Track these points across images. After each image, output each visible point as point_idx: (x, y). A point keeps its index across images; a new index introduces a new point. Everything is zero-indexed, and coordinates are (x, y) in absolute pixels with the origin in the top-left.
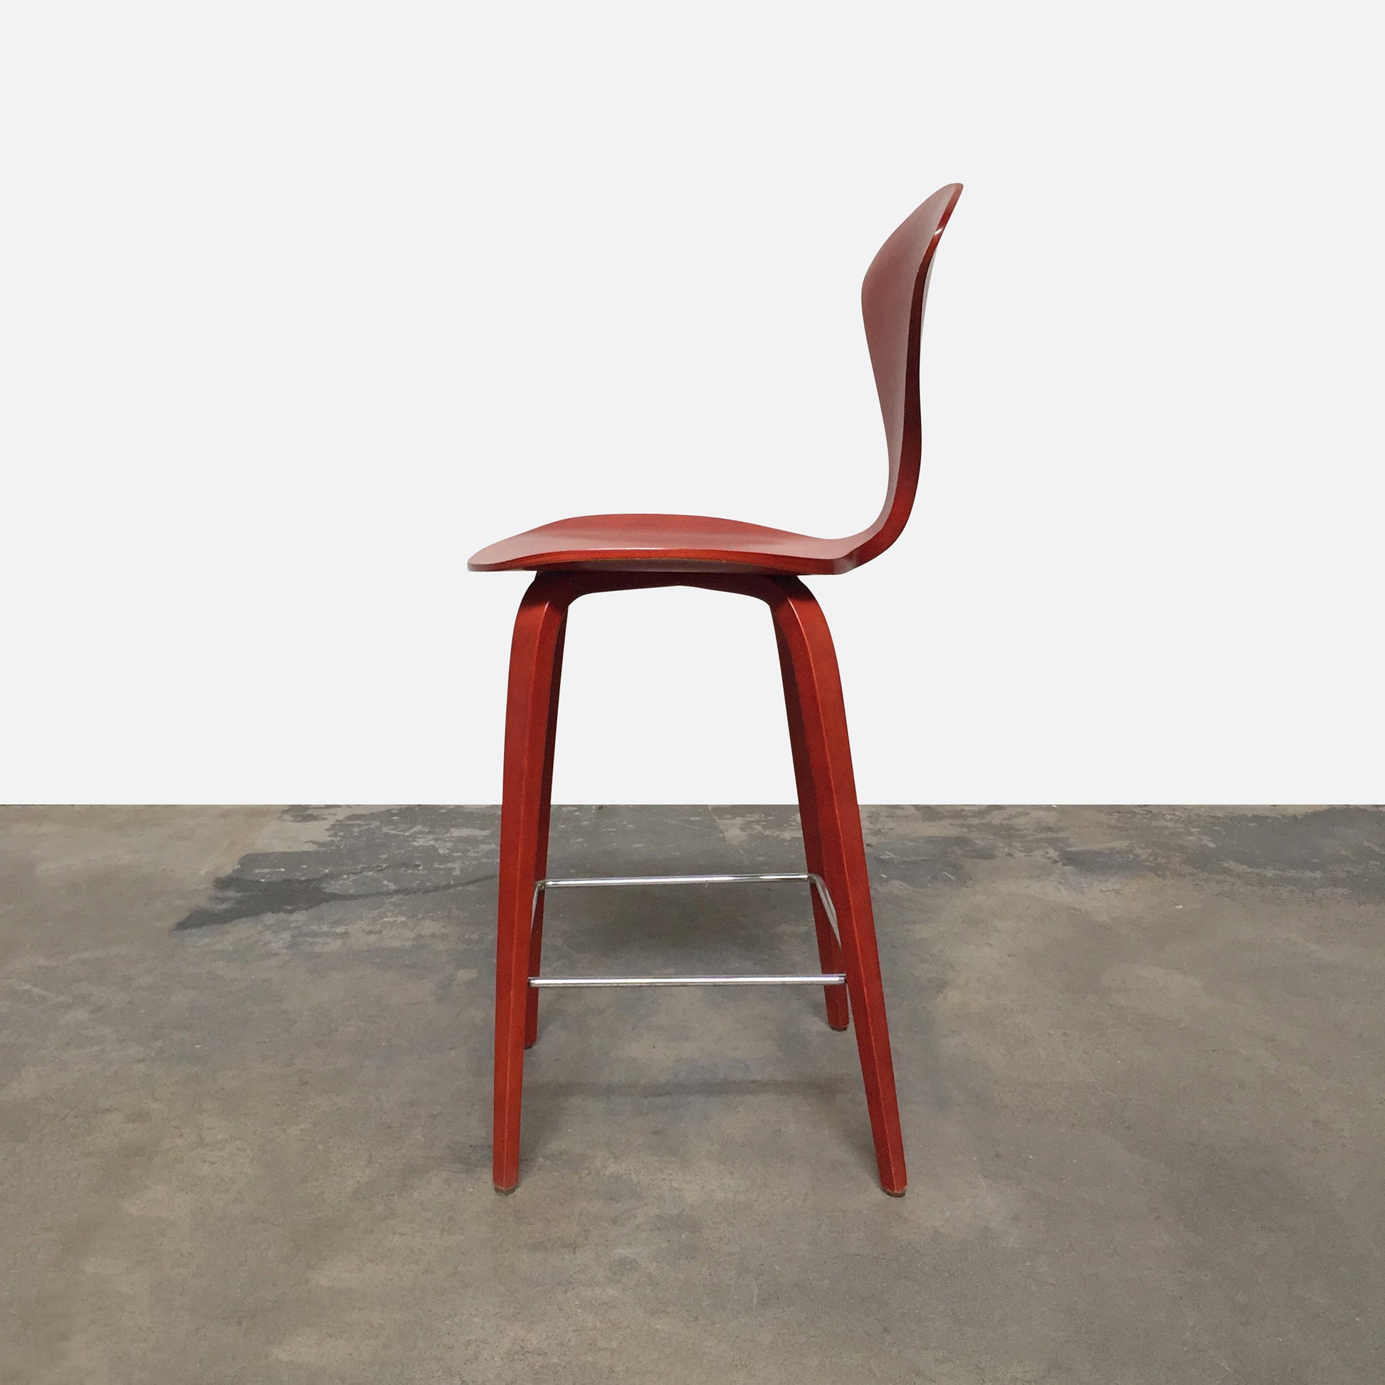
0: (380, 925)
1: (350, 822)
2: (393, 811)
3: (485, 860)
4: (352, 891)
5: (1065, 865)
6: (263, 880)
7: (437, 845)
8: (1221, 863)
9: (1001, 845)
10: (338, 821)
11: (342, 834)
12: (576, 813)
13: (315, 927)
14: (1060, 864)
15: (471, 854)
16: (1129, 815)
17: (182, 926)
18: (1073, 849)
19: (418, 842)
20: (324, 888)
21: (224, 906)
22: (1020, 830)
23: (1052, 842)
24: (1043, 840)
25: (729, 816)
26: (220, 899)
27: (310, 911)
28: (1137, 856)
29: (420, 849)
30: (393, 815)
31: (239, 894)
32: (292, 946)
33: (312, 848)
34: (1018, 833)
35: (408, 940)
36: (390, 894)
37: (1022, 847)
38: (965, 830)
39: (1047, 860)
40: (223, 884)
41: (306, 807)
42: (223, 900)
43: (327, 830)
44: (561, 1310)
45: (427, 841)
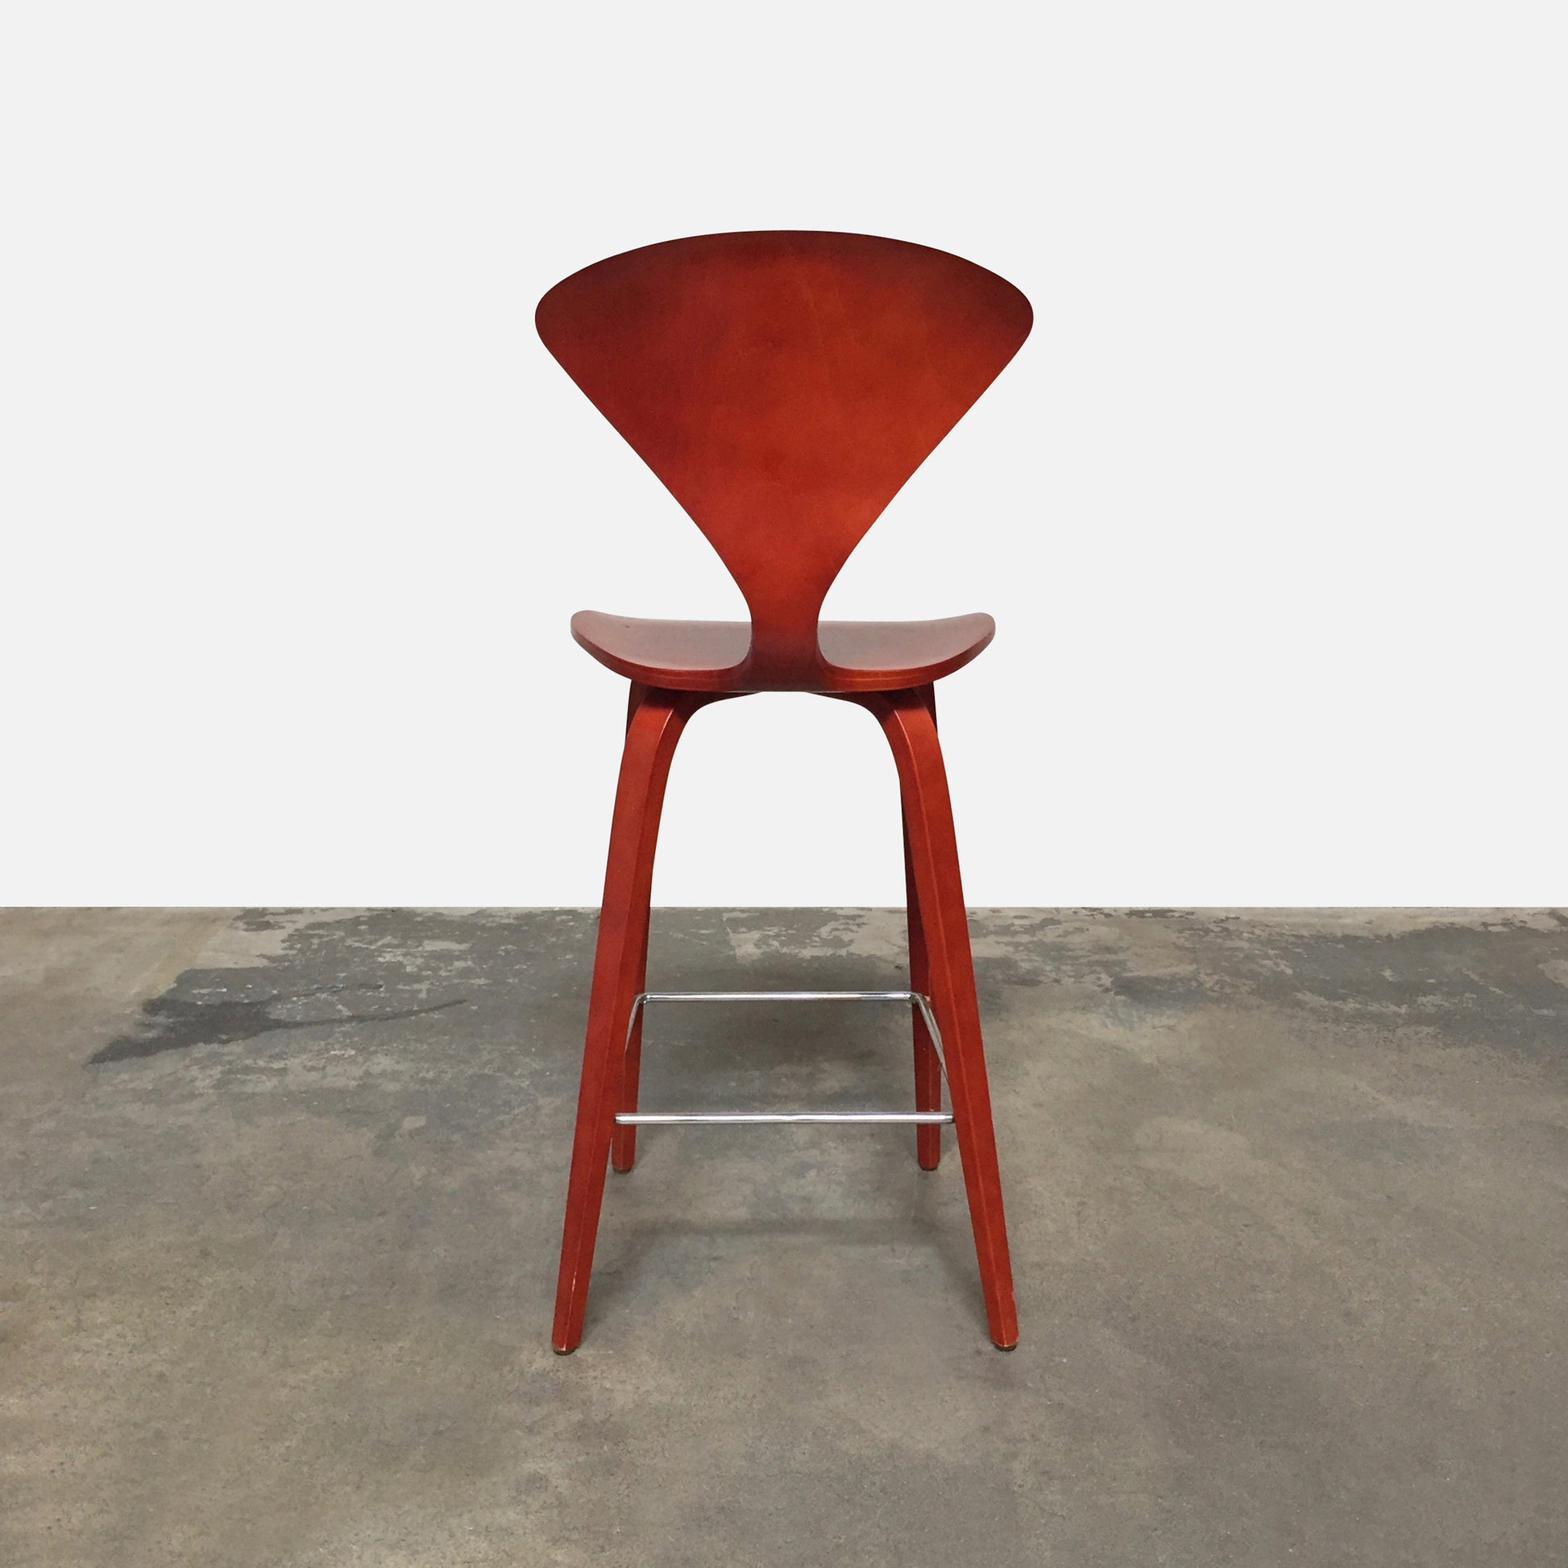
0: (324, 1061)
1: (311, 932)
2: (361, 919)
3: (456, 981)
4: (299, 1018)
5: (1117, 993)
6: (199, 1003)
7: (405, 962)
8: (1295, 993)
9: (1048, 968)
10: (296, 930)
11: (299, 946)
12: (571, 924)
13: (248, 1062)
14: (1112, 993)
15: (443, 973)
16: (1201, 933)
17: (99, 1058)
18: (1129, 975)
19: (385, 958)
20: (269, 1013)
21: (150, 1035)
22: (1070, 950)
23: (1107, 966)
24: (1096, 963)
25: (744, 930)
26: (146, 1025)
27: (246, 1041)
28: (1201, 984)
29: (386, 965)
30: (361, 923)
31: (171, 1020)
32: (220, 1085)
33: (263, 963)
34: (1070, 953)
35: (354, 1079)
36: (341, 1022)
37: (1072, 971)
38: (1011, 949)
39: (1096, 988)
40: (153, 1007)
41: (263, 912)
42: (150, 1026)
43: (283, 941)
44: (452, 1536)
45: (395, 956)
